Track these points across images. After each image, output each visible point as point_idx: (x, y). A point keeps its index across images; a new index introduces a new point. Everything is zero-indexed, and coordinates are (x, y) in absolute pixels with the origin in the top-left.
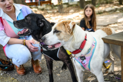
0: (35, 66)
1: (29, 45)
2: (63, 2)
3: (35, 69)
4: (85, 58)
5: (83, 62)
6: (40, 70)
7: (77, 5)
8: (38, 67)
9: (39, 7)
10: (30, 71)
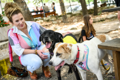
0: (45, 72)
1: (40, 54)
2: (67, 12)
3: (45, 74)
4: (82, 63)
5: (82, 66)
6: (50, 74)
7: (80, 14)
8: (48, 72)
9: (45, 18)
10: (42, 76)
